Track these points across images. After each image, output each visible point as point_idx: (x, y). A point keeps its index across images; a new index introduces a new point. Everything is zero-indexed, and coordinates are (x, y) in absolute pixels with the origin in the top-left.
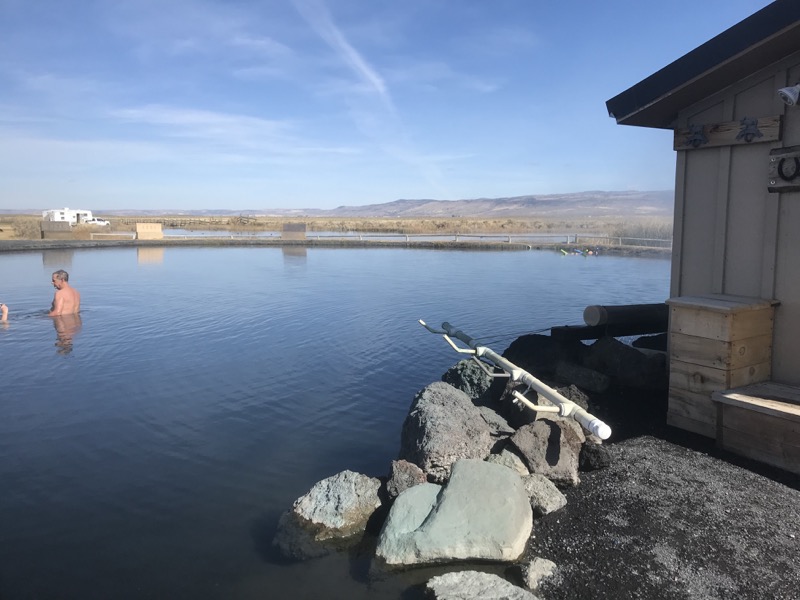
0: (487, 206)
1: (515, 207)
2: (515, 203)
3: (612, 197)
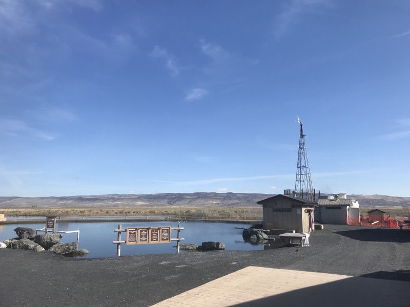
1: (71, 201)
2: (71, 199)
3: (122, 197)
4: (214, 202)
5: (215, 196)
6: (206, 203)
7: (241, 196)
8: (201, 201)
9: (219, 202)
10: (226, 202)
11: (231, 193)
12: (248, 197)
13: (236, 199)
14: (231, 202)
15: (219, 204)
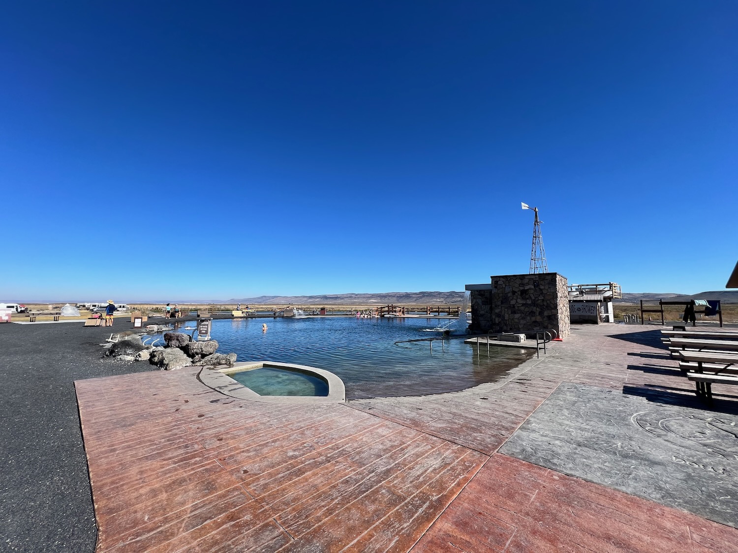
0: (305, 299)
1: (318, 299)
2: (318, 298)
3: (359, 296)
6: (431, 300)
8: (425, 299)
9: (442, 299)
10: (448, 300)
13: (458, 297)
14: (454, 300)
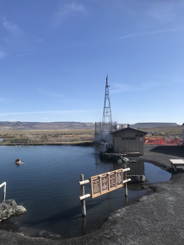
4: (8, 128)
5: (8, 124)
6: (2, 128)
7: (26, 123)
9: (10, 127)
10: (15, 128)
11: (19, 122)
12: (30, 124)
13: (22, 125)
14: (19, 127)
15: (10, 129)
